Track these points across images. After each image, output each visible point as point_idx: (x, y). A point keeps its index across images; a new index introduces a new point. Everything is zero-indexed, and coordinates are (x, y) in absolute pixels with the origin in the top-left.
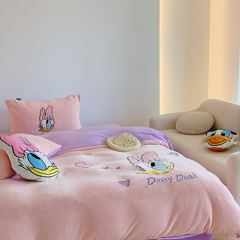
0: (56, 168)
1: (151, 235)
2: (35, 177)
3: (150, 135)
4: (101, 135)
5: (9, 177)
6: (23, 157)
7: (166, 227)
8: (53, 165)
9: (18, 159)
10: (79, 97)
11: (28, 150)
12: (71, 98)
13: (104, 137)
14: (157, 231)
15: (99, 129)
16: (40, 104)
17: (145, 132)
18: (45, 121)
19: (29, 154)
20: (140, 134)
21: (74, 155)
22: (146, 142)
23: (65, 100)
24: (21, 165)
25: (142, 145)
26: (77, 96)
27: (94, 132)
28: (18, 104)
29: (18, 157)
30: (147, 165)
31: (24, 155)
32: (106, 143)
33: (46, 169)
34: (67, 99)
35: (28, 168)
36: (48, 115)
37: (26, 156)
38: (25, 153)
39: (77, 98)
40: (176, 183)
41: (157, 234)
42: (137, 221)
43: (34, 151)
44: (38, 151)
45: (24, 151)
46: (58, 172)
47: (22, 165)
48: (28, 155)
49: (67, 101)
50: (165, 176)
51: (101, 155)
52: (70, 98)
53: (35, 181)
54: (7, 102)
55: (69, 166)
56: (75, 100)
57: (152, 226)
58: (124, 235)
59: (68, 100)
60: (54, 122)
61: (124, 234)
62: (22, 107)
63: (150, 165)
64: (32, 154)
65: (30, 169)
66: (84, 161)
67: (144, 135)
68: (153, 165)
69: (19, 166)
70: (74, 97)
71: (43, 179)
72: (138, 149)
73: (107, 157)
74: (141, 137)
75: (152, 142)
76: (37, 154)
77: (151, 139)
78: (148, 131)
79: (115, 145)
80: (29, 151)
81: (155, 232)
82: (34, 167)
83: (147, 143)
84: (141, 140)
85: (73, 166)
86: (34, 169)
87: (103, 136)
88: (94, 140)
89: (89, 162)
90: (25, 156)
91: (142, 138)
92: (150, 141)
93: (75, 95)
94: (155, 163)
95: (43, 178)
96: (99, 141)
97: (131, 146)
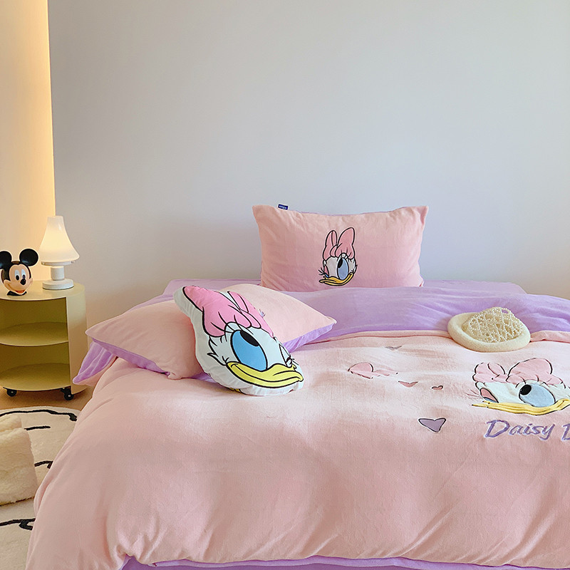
0: (292, 369)
1: (479, 554)
2: (237, 384)
3: (560, 319)
4: (442, 306)
5: (191, 376)
6: (221, 336)
7: (518, 542)
8: (286, 362)
9: (210, 340)
10: (423, 212)
11: (236, 323)
12: (403, 213)
13: (448, 312)
14: (493, 547)
15: (445, 293)
16: (329, 222)
17: (553, 309)
18: (335, 261)
19: (235, 331)
20: (538, 314)
21: (363, 346)
22: (546, 334)
23: (389, 216)
24: (212, 354)
25: (532, 339)
26: (418, 209)
27: (429, 296)
28: (279, 218)
29: (210, 335)
30: (510, 389)
31: (225, 331)
32: (446, 326)
33: (267, 369)
34: (393, 214)
35: (225, 361)
36: (343, 248)
37: (229, 335)
38: (228, 329)
39: (418, 215)
40: (560, 441)
41: (493, 554)
42: (446, 516)
43: (251, 326)
44: (260, 328)
45: (227, 324)
46: (297, 379)
47: (215, 354)
48: (233, 333)
49: (392, 218)
50: (538, 421)
51: (420, 353)
52: (400, 213)
53: (239, 392)
54: (257, 210)
55: (332, 369)
56: (412, 219)
57: (481, 534)
58: (412, 544)
59: (395, 219)
60: (356, 266)
61: (412, 540)
62: (288, 225)
63: (518, 390)
64: (242, 332)
65: (229, 365)
66: (373, 362)
67: (546, 317)
68: (526, 390)
69: (209, 354)
70: (410, 210)
71: (257, 391)
72: (518, 348)
73: (429, 359)
74: (538, 321)
75: (561, 336)
76: (256, 334)
77: (560, 329)
78: (560, 307)
79: (464, 334)
80: (238, 324)
81: (490, 549)
82: (240, 362)
83: (547, 336)
84: (534, 328)
85: (342, 370)
86: (239, 365)
87: (447, 308)
88: (421, 317)
89: (383, 367)
90: (225, 335)
91: (539, 324)
92: (557, 333)
93: (414, 207)
94: (533, 386)
95: (256, 388)
96: (431, 320)
97: (502, 340)
